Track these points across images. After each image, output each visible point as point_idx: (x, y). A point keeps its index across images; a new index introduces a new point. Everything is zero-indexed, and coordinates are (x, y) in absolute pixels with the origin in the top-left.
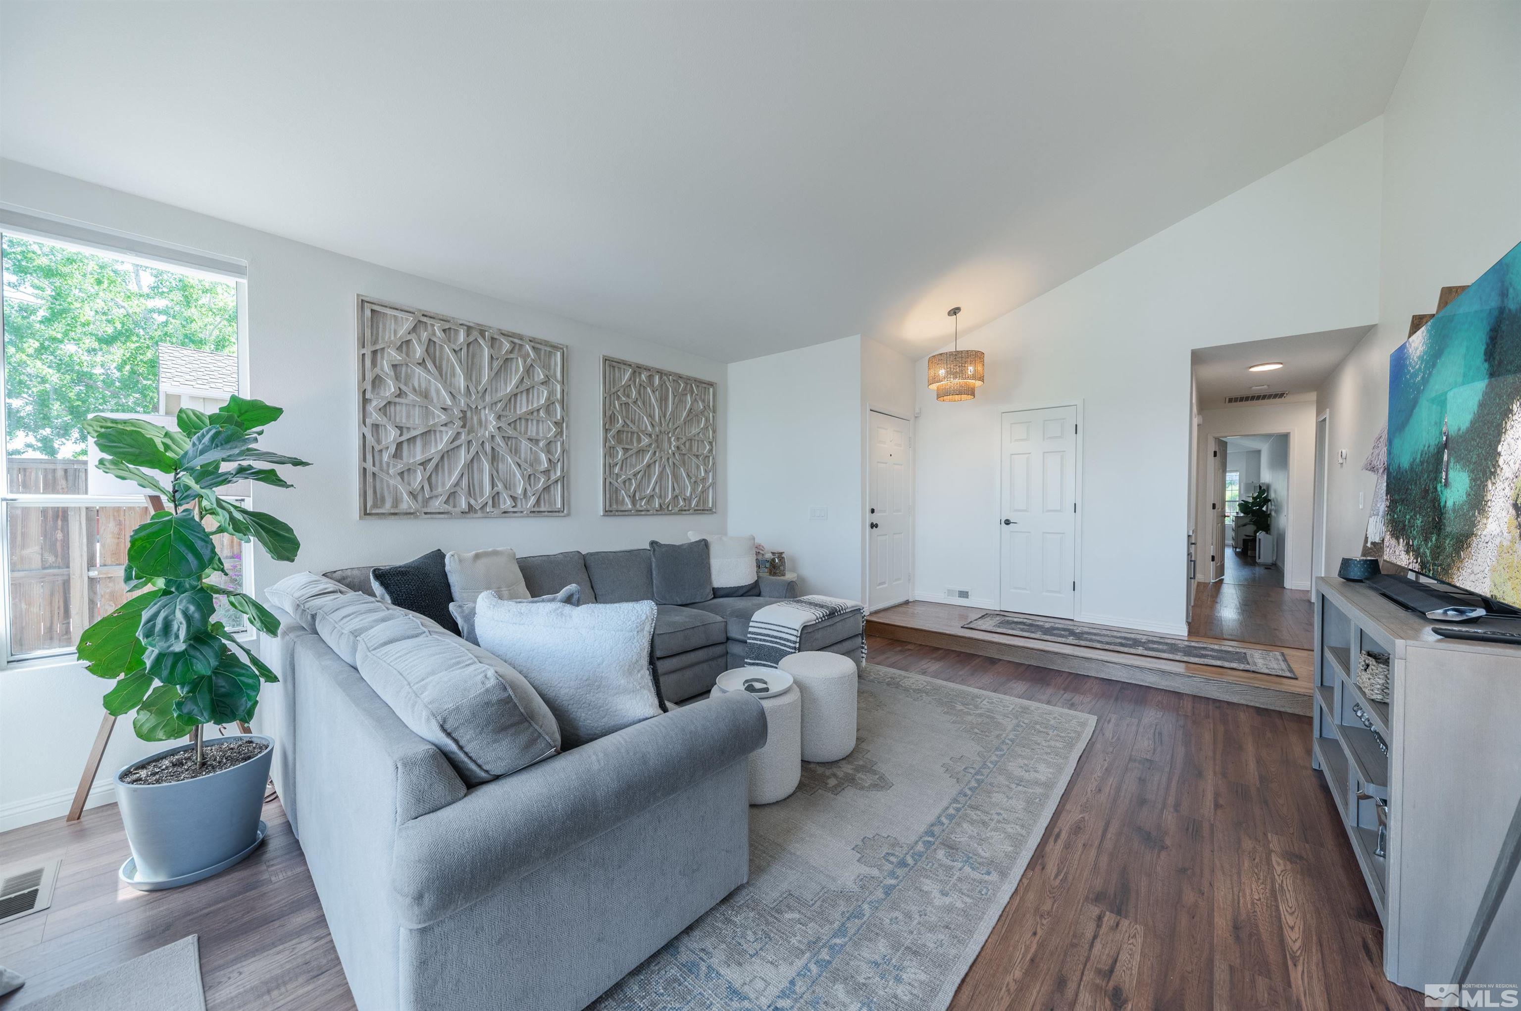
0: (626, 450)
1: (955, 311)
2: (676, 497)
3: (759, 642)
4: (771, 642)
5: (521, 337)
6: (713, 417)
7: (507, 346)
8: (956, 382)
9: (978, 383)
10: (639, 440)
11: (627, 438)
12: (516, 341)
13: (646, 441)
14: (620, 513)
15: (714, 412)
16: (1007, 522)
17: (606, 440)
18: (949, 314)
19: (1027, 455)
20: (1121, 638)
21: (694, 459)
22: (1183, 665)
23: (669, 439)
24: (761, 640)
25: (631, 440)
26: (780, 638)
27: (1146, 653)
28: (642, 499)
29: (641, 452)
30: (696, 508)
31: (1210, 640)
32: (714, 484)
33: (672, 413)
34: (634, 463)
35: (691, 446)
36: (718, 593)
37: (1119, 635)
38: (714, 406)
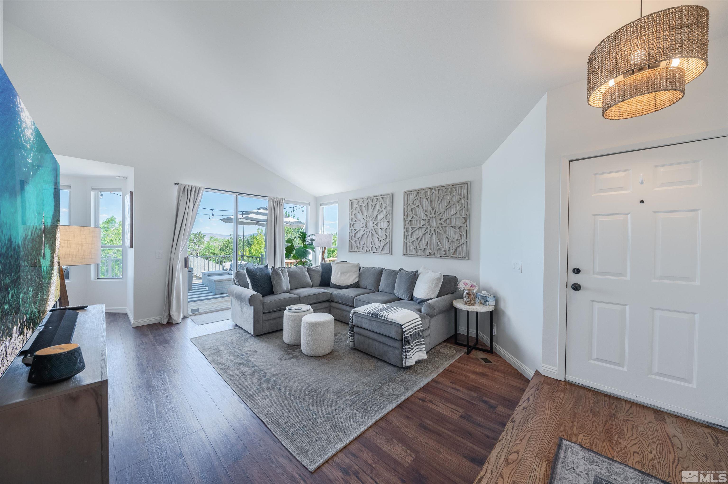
0: (413, 228)
2: (439, 249)
5: (378, 196)
6: (467, 202)
7: (376, 200)
10: (420, 223)
11: (414, 223)
12: (377, 197)
14: (410, 255)
15: (468, 199)
17: (405, 225)
21: (452, 229)
25: (416, 223)
28: (420, 250)
30: (453, 256)
32: (466, 242)
34: (417, 234)
35: (451, 221)
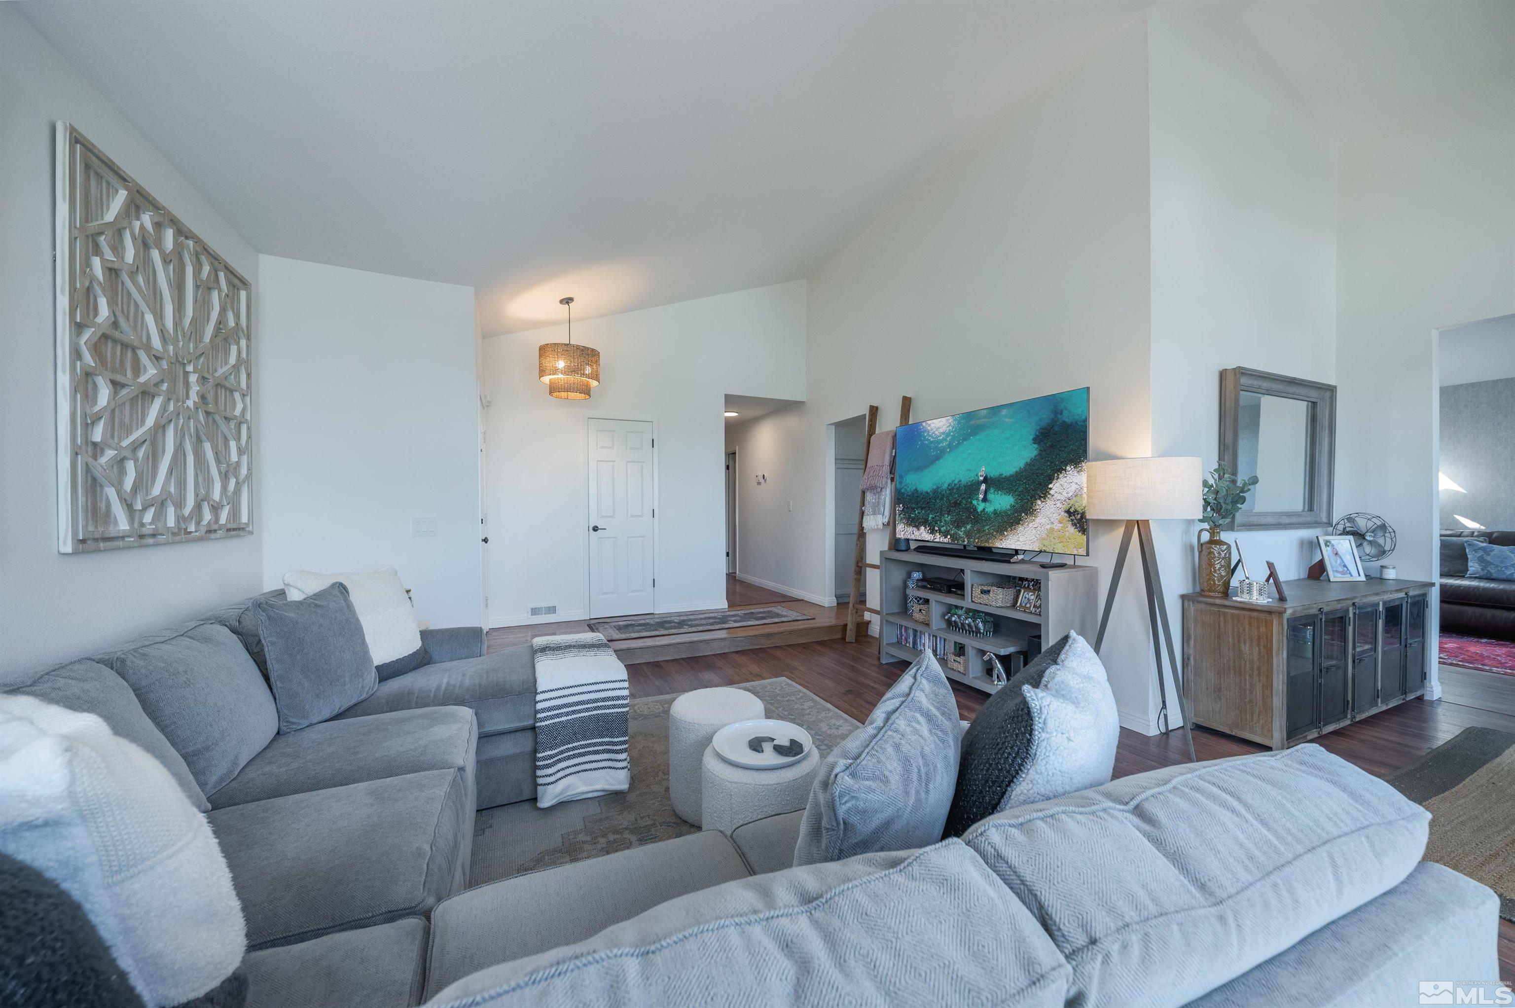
0: (116, 385)
1: (568, 301)
2: (198, 507)
3: (564, 719)
4: (587, 710)
6: (248, 346)
8: (571, 378)
9: (594, 383)
10: (138, 366)
11: (116, 355)
13: (150, 372)
14: (110, 544)
15: (248, 338)
16: (595, 529)
17: (75, 351)
18: (561, 302)
19: (612, 463)
20: (705, 618)
21: (222, 425)
22: (725, 631)
23: (186, 374)
24: (567, 714)
25: (122, 362)
26: (604, 699)
27: (690, 630)
28: (145, 509)
29: (146, 394)
30: (229, 526)
31: (752, 607)
32: (249, 476)
33: (194, 321)
34: (127, 420)
36: (387, 672)
37: (703, 616)
38: (248, 327)
